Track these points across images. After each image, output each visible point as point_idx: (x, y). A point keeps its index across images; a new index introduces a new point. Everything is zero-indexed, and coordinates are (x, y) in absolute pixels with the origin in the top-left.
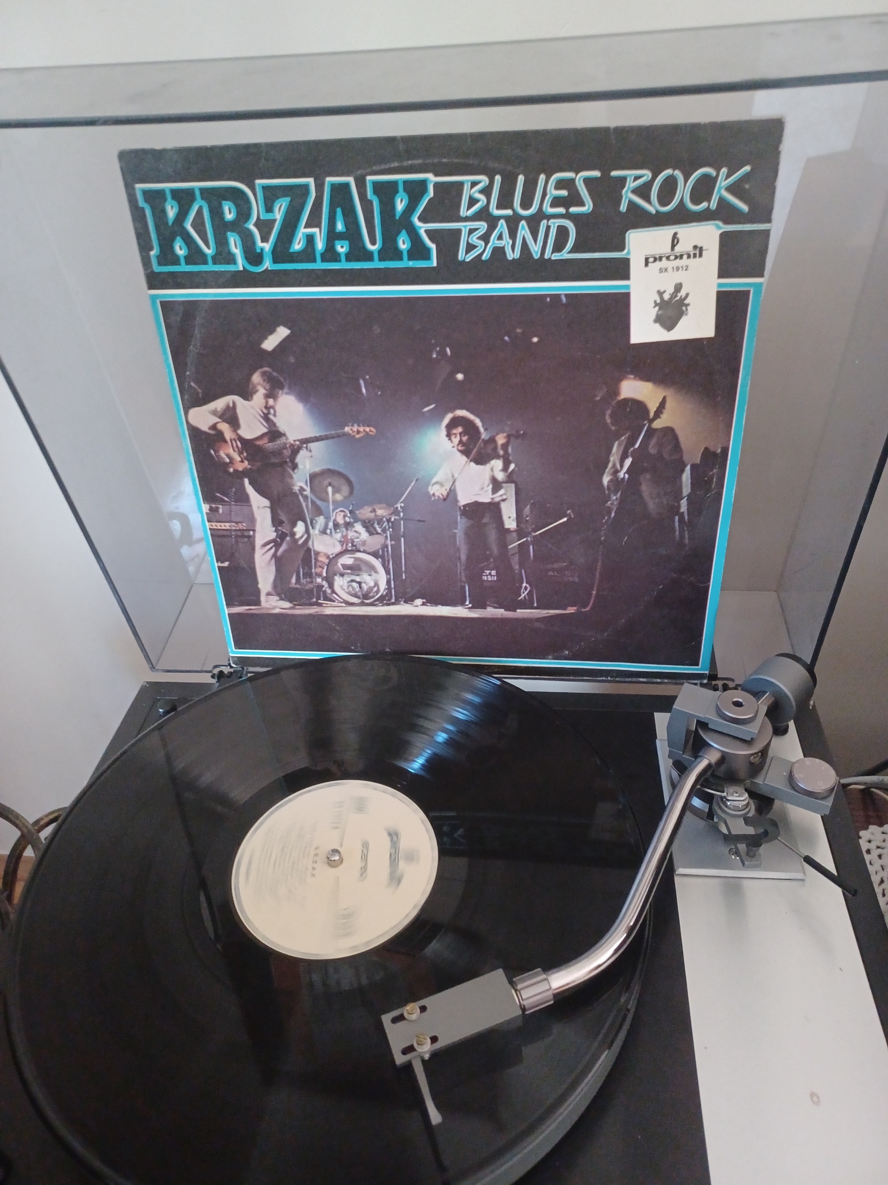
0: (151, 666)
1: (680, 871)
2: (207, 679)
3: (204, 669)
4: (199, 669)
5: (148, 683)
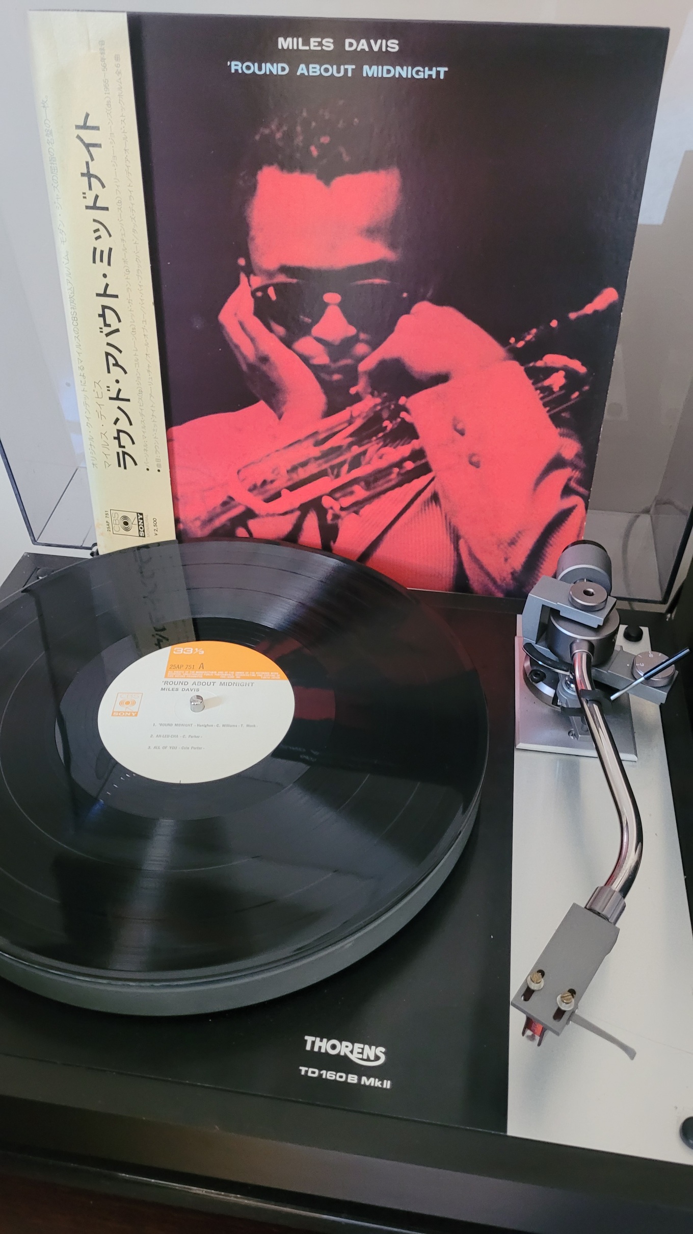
0: (33, 538)
1: (520, 745)
2: (86, 555)
3: (83, 546)
4: (79, 544)
5: (29, 554)
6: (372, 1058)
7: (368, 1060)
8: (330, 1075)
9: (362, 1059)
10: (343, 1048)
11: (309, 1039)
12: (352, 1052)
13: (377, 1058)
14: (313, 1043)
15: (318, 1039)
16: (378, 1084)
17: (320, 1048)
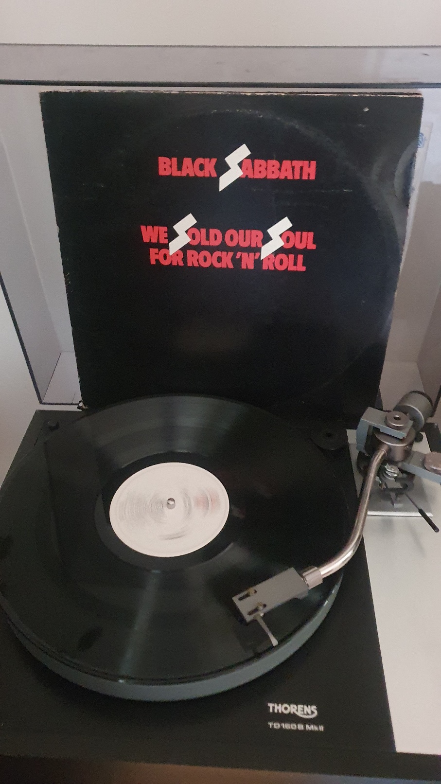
0: (41, 400)
2: (74, 408)
3: (74, 403)
4: (71, 402)
5: (39, 410)
6: (310, 712)
7: (308, 714)
8: (287, 726)
9: (304, 714)
10: (292, 709)
11: (271, 705)
12: (297, 710)
13: (312, 712)
14: (274, 708)
15: (276, 705)
16: (316, 728)
17: (278, 710)
